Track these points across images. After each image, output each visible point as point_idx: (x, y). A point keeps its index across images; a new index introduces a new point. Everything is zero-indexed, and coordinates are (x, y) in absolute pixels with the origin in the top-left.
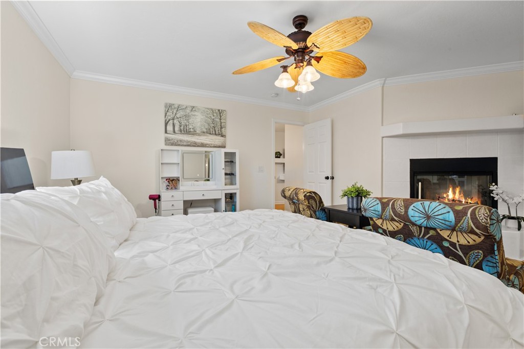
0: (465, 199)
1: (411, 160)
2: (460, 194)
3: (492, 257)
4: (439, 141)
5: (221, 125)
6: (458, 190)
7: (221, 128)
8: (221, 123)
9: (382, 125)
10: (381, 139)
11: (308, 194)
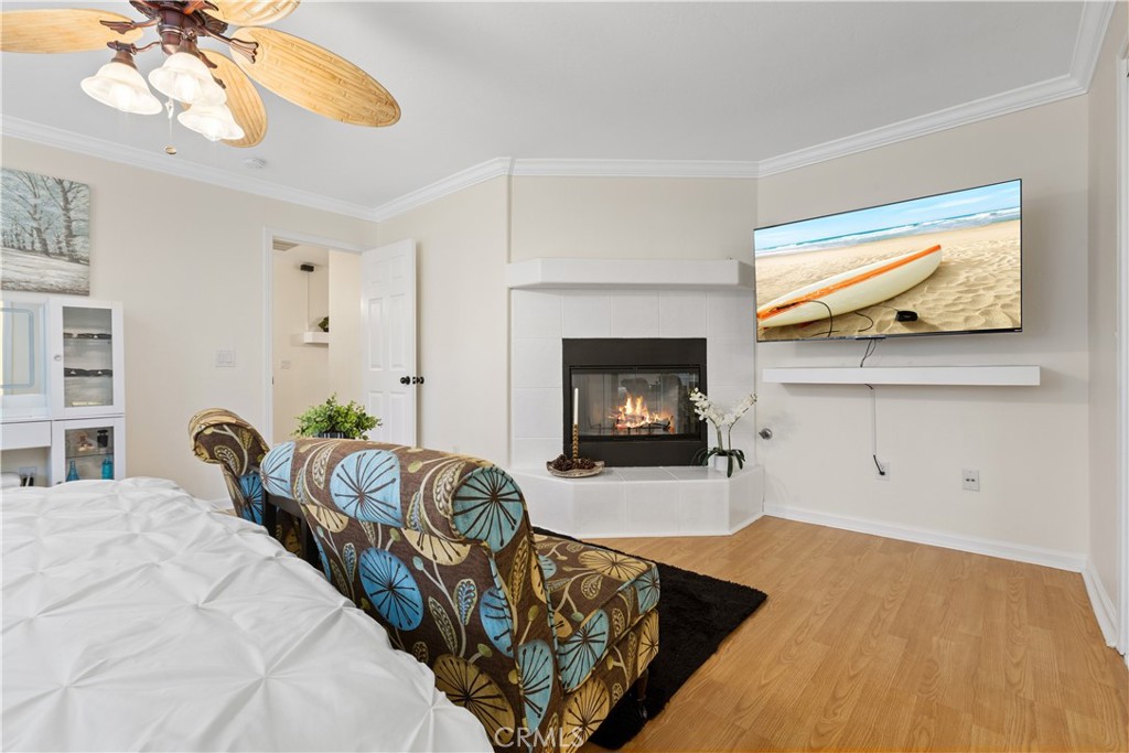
0: (651, 414)
1: (565, 341)
2: (643, 407)
3: (492, 594)
4: (612, 302)
5: (68, 227)
6: (639, 401)
7: (71, 235)
8: (69, 221)
9: (509, 261)
10: (506, 291)
11: (208, 432)
